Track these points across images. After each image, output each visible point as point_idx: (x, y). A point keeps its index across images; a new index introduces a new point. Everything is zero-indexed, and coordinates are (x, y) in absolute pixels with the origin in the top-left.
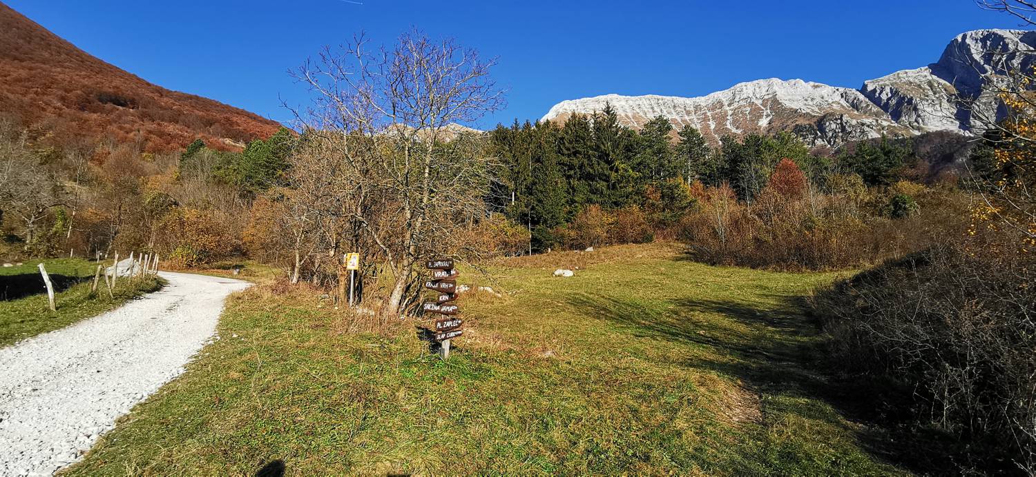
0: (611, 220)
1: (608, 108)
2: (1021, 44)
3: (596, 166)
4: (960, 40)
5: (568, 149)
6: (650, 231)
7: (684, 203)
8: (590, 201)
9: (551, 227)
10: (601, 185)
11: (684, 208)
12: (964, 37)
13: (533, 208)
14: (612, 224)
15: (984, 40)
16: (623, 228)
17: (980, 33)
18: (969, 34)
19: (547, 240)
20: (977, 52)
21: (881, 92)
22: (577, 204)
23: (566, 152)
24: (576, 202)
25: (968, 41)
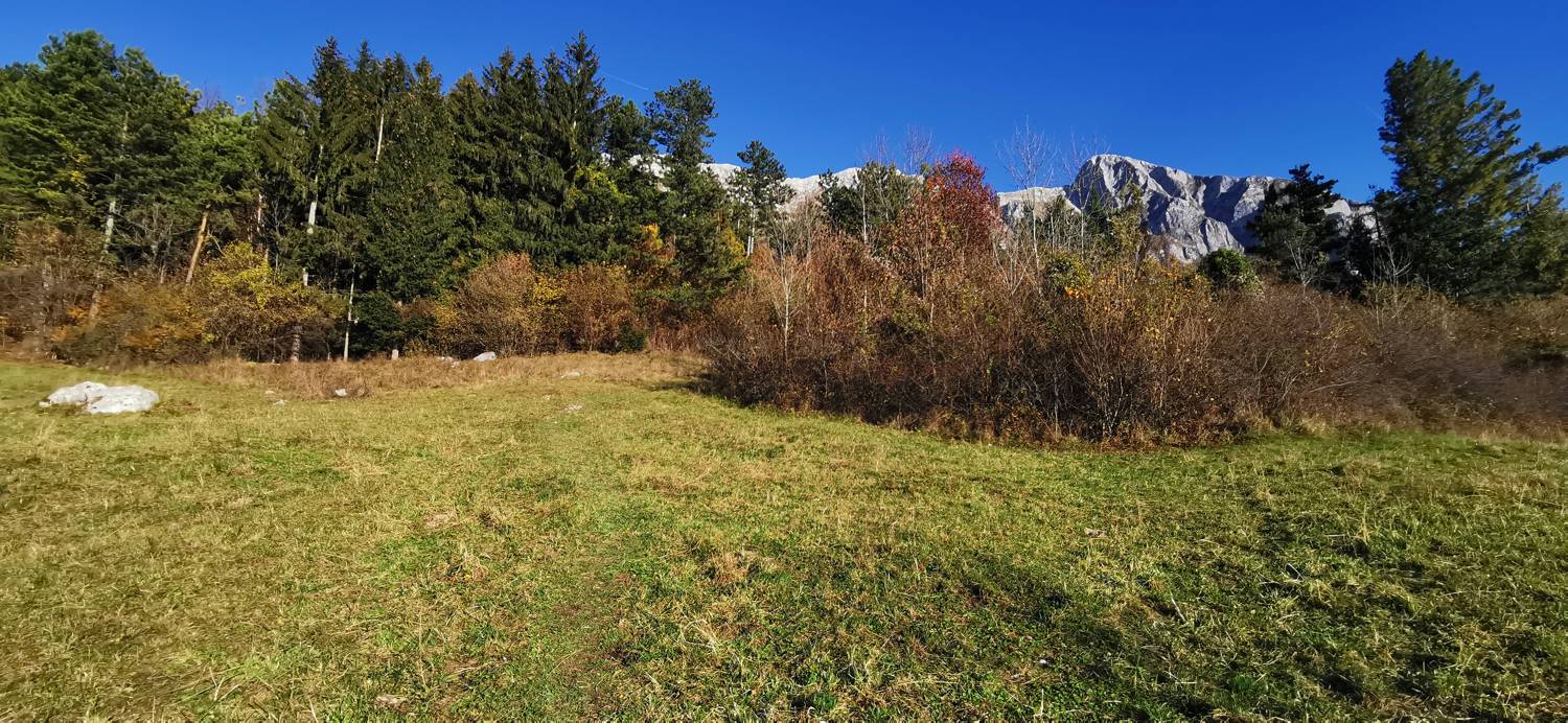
0: (551, 294)
1: (583, 46)
2: (1151, 180)
3: (535, 167)
4: (1094, 162)
5: (481, 127)
6: (638, 325)
7: (725, 271)
8: (511, 246)
9: (403, 297)
10: (539, 211)
11: (719, 282)
12: (1098, 160)
13: (361, 248)
14: (553, 302)
15: (1116, 168)
16: (576, 314)
17: (1114, 158)
18: (1103, 156)
19: (385, 328)
20: (1109, 181)
21: (1015, 209)
22: (479, 251)
23: (476, 133)
24: (480, 246)
25: (1102, 165)
